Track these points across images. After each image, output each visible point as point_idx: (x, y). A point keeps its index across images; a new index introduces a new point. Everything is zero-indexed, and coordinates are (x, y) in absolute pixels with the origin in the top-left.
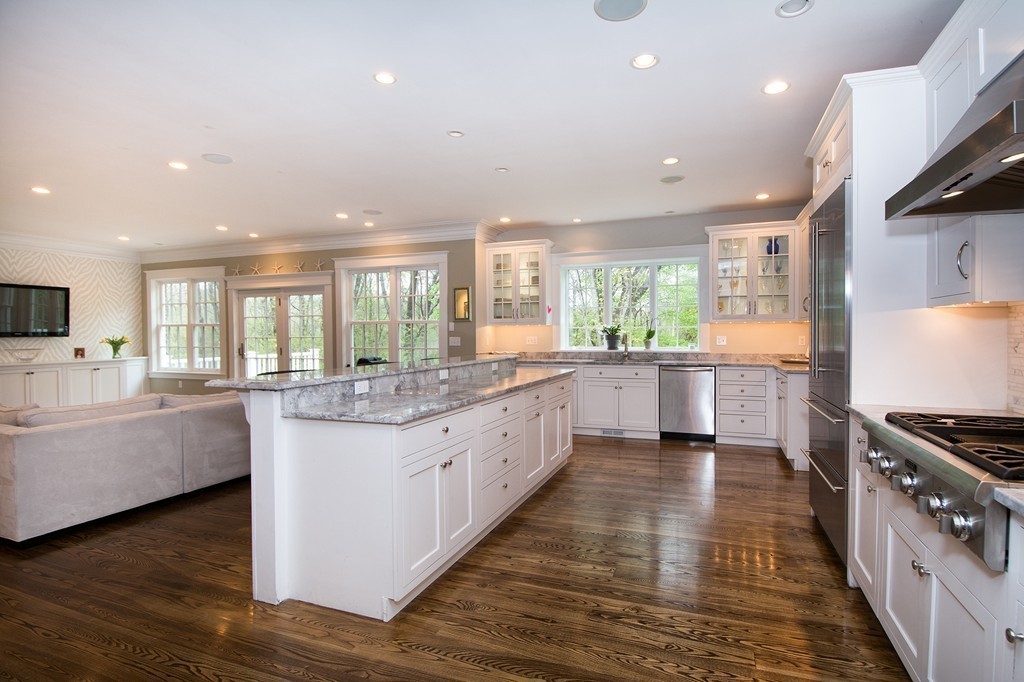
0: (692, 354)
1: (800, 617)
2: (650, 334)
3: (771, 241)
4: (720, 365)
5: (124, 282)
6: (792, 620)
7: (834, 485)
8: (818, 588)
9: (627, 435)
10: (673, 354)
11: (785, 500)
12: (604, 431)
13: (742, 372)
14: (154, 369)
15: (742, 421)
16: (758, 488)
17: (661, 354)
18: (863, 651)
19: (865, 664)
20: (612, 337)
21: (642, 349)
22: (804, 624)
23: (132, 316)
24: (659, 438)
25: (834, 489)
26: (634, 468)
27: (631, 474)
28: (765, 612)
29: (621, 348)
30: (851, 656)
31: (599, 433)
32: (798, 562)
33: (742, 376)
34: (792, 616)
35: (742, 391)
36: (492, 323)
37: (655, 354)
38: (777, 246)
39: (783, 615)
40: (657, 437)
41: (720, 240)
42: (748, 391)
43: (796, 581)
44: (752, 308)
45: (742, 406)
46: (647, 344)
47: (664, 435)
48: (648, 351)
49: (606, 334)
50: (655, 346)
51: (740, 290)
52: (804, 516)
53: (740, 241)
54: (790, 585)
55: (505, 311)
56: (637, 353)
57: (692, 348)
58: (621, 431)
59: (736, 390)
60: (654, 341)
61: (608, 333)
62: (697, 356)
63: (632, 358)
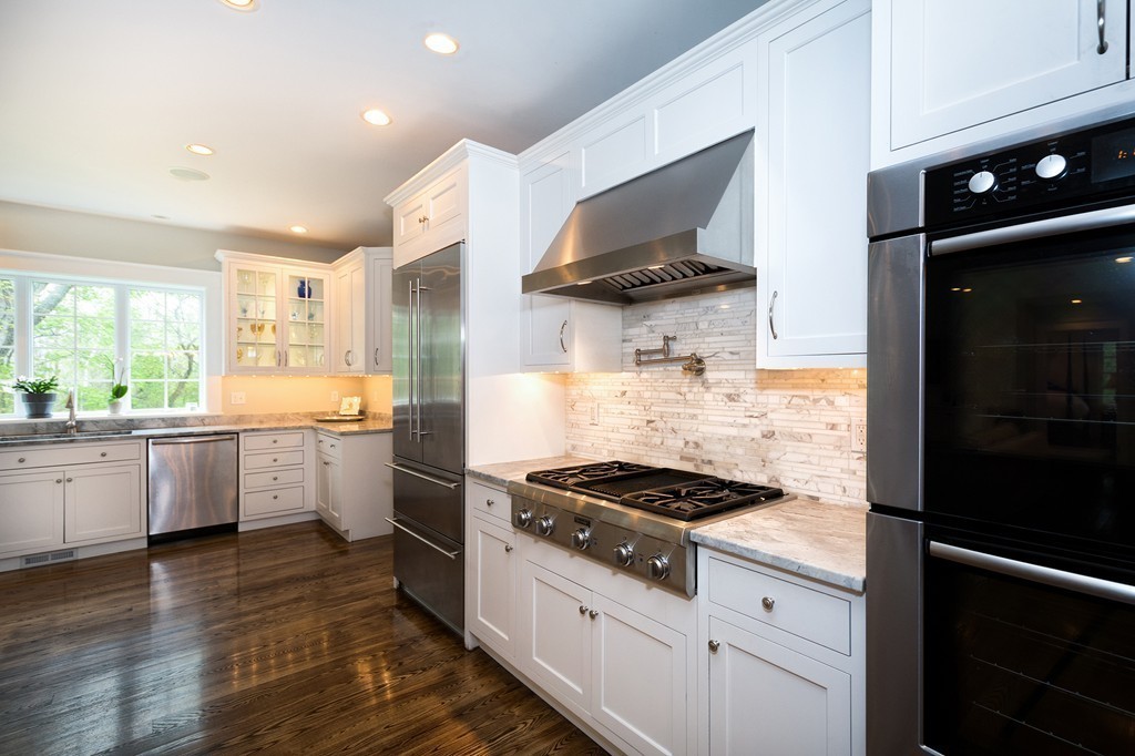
0: (196, 418)
1: (451, 709)
2: (119, 392)
3: (303, 283)
4: (245, 431)
6: (447, 717)
7: (450, 552)
8: (446, 666)
9: (81, 555)
10: (163, 420)
11: (360, 580)
12: (29, 559)
15: (276, 498)
16: (324, 576)
17: (142, 421)
18: (517, 711)
19: (526, 724)
20: (38, 398)
21: (104, 414)
22: (459, 714)
24: (146, 546)
25: (451, 555)
26: (128, 606)
27: (126, 616)
28: (418, 725)
29: (57, 413)
30: (511, 723)
31: (15, 565)
32: (413, 647)
33: (275, 442)
34: (443, 713)
35: (275, 460)
38: (310, 289)
39: (436, 716)
40: (144, 544)
41: (239, 270)
42: (282, 459)
43: (424, 670)
44: (282, 359)
45: (275, 479)
46: (114, 406)
47: (155, 541)
48: (115, 417)
49: (23, 392)
50: (127, 409)
51: (268, 336)
52: (388, 591)
53: (265, 276)
54: (421, 677)
56: (96, 422)
57: (192, 409)
58: (70, 552)
60: (126, 400)
61: (27, 390)
62: (203, 420)
63: (84, 428)
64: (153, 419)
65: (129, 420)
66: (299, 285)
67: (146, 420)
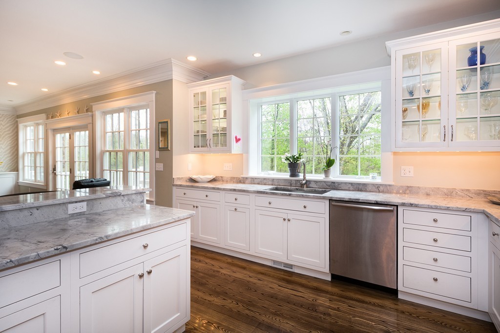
0: (373, 185)
4: (403, 204)
5: (3, 126)
9: (296, 270)
10: (352, 184)
12: (274, 262)
13: (436, 216)
14: (21, 180)
15: (436, 280)
20: (294, 166)
21: (321, 177)
23: (9, 147)
29: (301, 176)
31: (270, 263)
33: (435, 221)
35: (435, 240)
36: (193, 152)
37: (334, 183)
38: (483, 57)
40: (328, 278)
41: (404, 57)
42: (443, 240)
44: (448, 134)
45: (435, 260)
46: (326, 172)
47: (336, 278)
48: (327, 180)
49: (288, 162)
50: (334, 175)
53: (431, 57)
55: (202, 141)
56: (316, 182)
57: (373, 178)
58: (291, 266)
59: (427, 238)
60: (333, 170)
61: (290, 161)
62: (378, 187)
63: (311, 185)
64: (346, 183)
65: (332, 182)
66: (469, 54)
67: (342, 183)
